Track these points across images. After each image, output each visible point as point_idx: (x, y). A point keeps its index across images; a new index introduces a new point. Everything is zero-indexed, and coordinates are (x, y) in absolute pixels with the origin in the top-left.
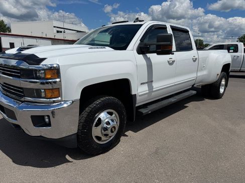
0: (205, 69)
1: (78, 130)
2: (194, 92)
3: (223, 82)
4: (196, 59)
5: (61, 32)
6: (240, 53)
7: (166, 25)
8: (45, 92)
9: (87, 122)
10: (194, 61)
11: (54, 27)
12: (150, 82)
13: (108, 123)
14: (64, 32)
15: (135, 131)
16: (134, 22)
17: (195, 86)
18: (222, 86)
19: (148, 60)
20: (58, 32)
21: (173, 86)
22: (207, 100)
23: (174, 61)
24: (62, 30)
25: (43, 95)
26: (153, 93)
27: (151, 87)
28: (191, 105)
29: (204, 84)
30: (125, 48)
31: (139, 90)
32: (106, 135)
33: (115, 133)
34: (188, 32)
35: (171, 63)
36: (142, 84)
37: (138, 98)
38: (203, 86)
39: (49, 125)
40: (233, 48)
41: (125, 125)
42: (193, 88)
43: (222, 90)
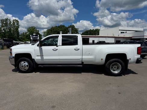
5: (124, 33)
10: (77, 50)
11: (119, 30)
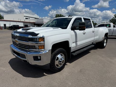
0: (97, 35)
1: (50, 62)
2: (93, 46)
3: (105, 41)
4: (94, 31)
5: (28, 19)
6: (112, 28)
7: (81, 18)
8: (38, 47)
9: (54, 58)
10: (93, 32)
12: (76, 42)
13: (61, 59)
14: (29, 19)
15: (70, 63)
16: (68, 17)
17: (93, 43)
18: (105, 43)
19: (75, 33)
20: (26, 18)
21: (85, 43)
22: (98, 49)
23: (85, 33)
24: (28, 18)
25: (38, 48)
26: (77, 47)
27: (76, 44)
28: (92, 51)
29: (97, 42)
30: (66, 28)
31: (72, 45)
32: (61, 64)
33: (64, 63)
34: (90, 20)
35: (84, 34)
36: (73, 43)
37: (72, 49)
38: (96, 43)
39: (40, 60)
40: (108, 25)
41: (67, 60)
42: (93, 44)
43: (105, 45)
